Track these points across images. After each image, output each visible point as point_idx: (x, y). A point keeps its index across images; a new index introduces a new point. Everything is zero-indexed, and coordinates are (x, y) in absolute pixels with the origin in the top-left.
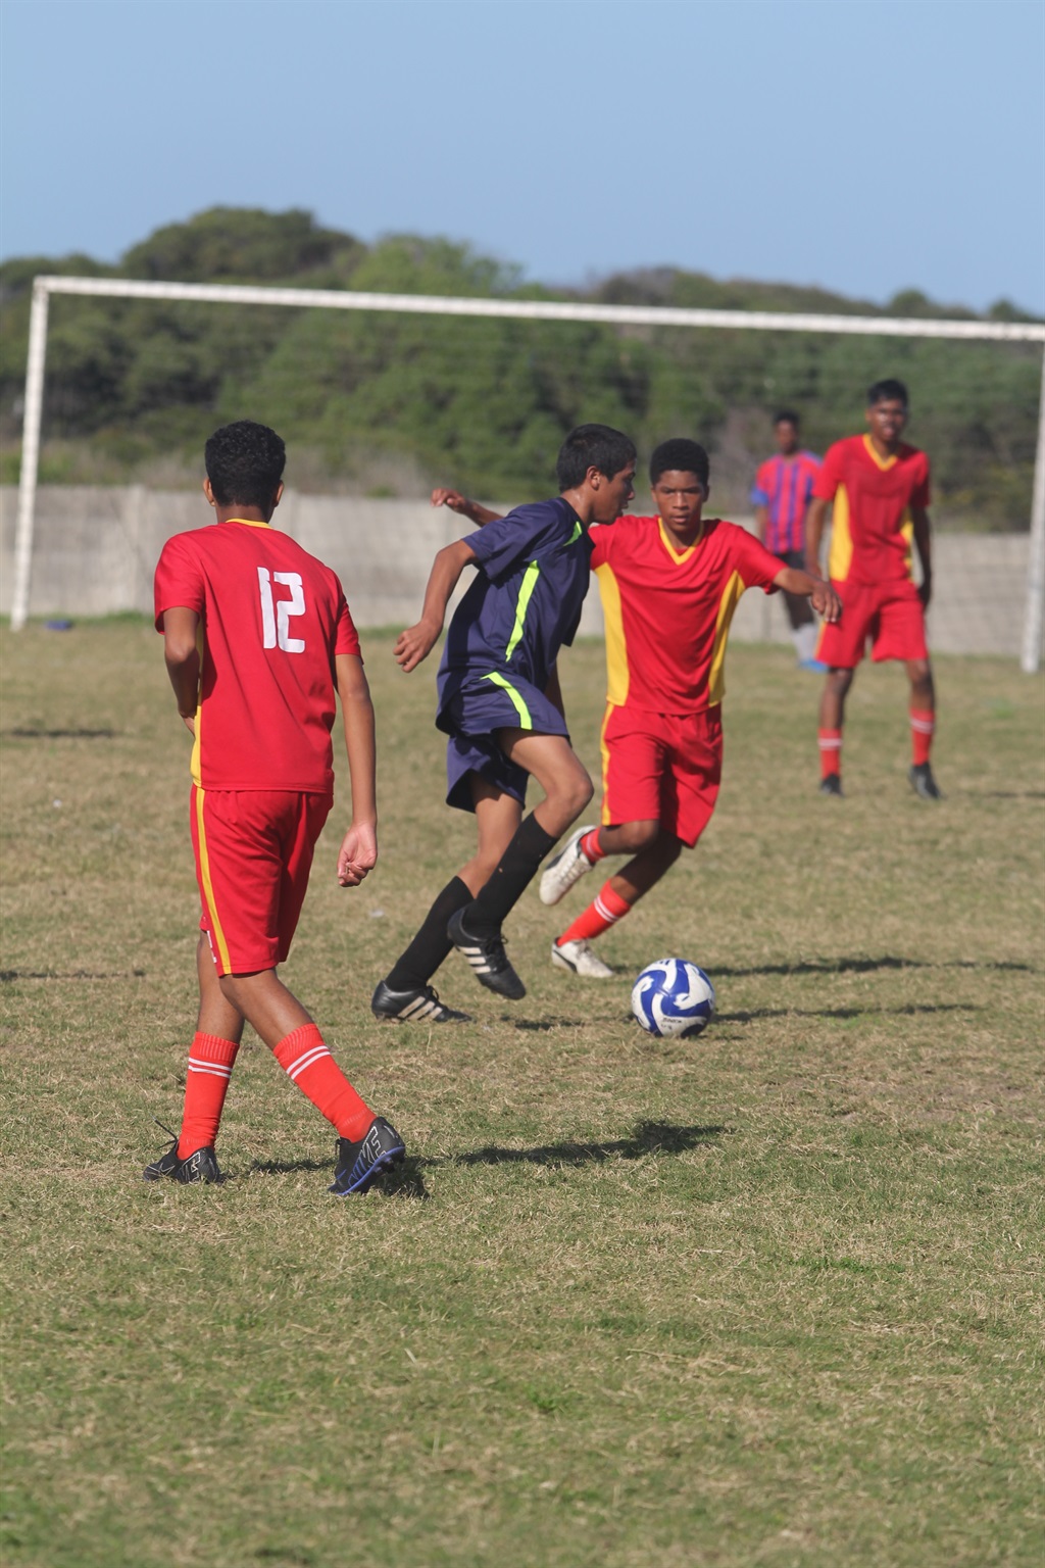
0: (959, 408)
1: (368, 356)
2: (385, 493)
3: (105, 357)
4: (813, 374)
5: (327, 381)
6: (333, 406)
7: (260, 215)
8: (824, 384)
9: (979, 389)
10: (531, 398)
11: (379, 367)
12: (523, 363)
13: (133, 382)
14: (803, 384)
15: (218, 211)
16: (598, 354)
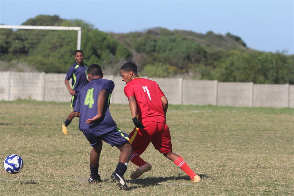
0: (184, 52)
1: (59, 44)
2: (20, 71)
3: (5, 45)
4: (155, 46)
5: (51, 49)
6: (51, 54)
7: (49, 16)
8: (157, 48)
9: (188, 48)
10: (91, 51)
11: (61, 46)
12: (90, 44)
13: (11, 50)
14: (153, 48)
15: (41, 16)
16: (105, 43)
